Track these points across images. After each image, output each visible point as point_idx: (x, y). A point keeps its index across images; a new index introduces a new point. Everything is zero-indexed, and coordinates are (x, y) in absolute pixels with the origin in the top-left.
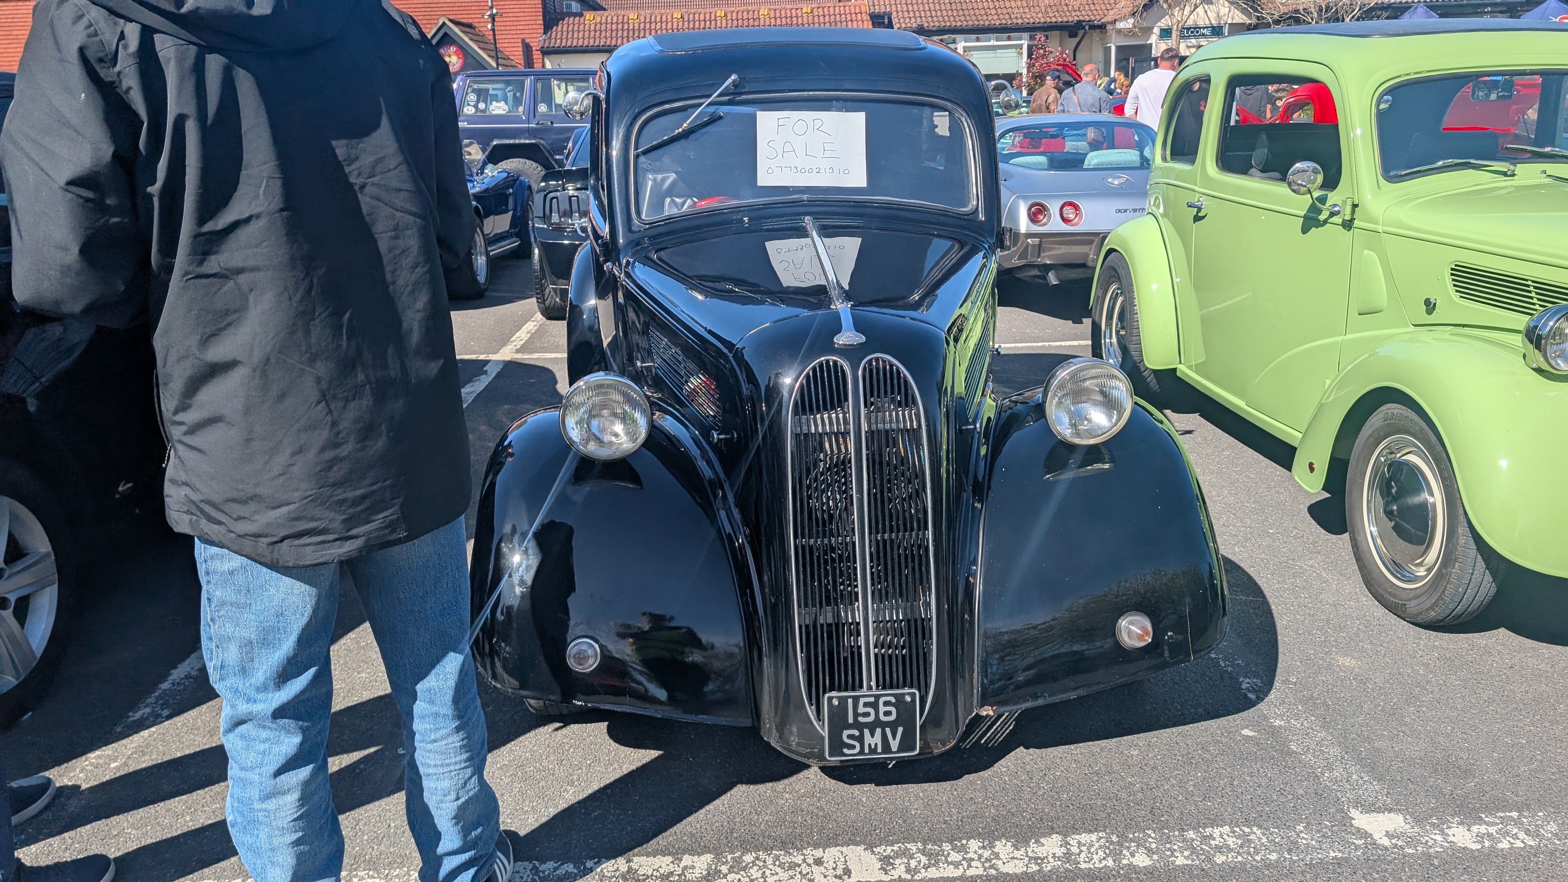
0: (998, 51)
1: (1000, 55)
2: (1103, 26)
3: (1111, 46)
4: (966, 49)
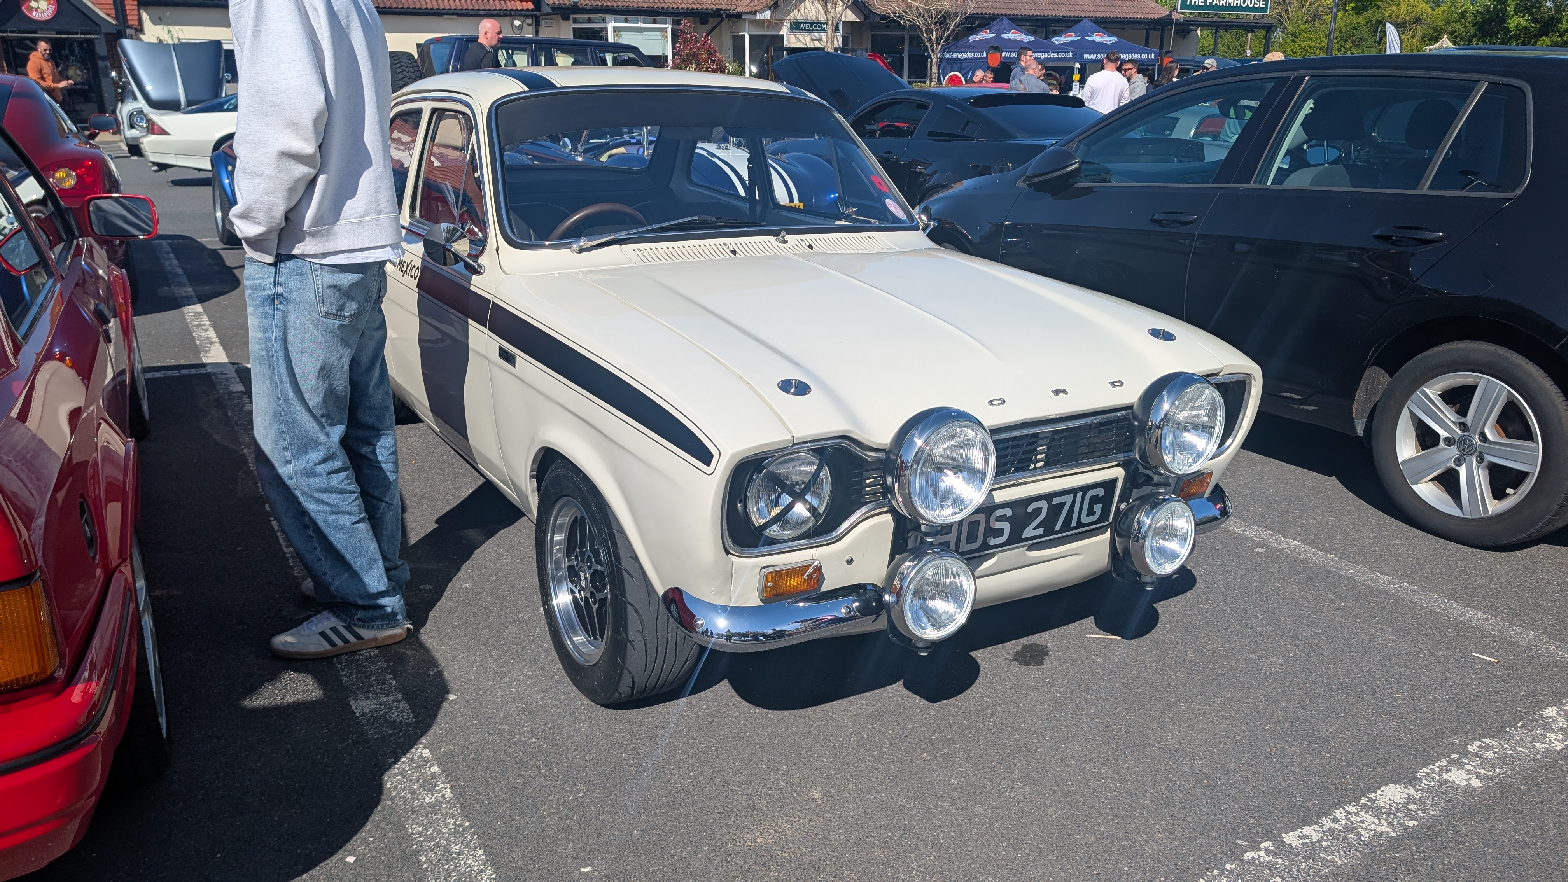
0: (645, 33)
1: (646, 37)
2: (739, 16)
3: (744, 35)
4: (616, 30)
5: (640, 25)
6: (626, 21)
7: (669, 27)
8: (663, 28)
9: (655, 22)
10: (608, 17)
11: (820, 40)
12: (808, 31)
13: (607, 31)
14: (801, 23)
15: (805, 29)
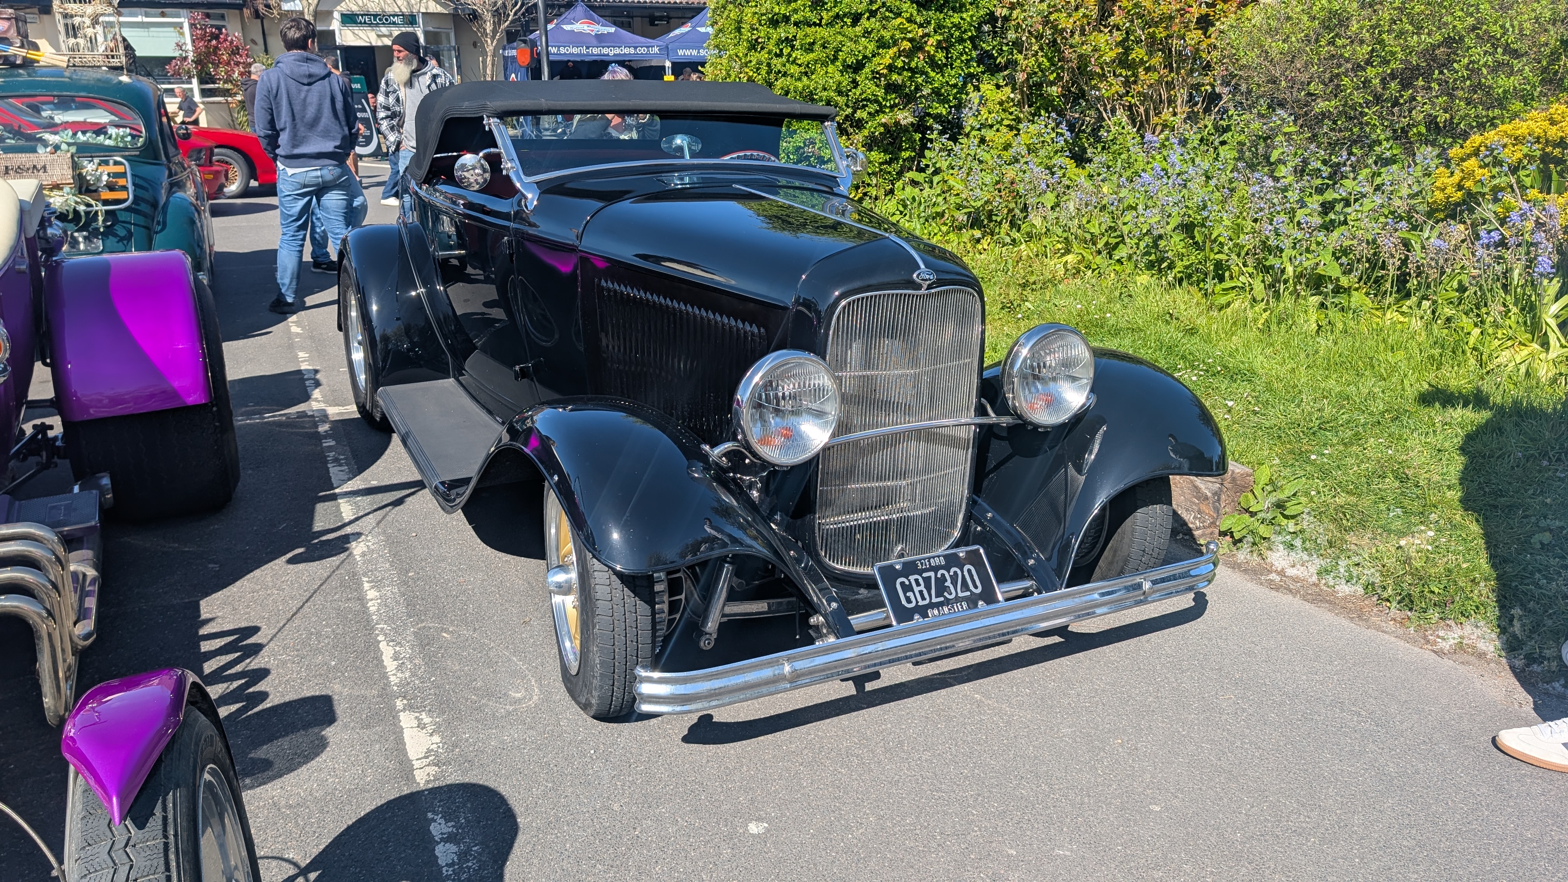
5: (139, 19)
6: (119, 14)
7: (185, 21)
8: (180, 26)
9: (163, 15)
12: (370, 25)
14: (358, 15)
15: (365, 23)
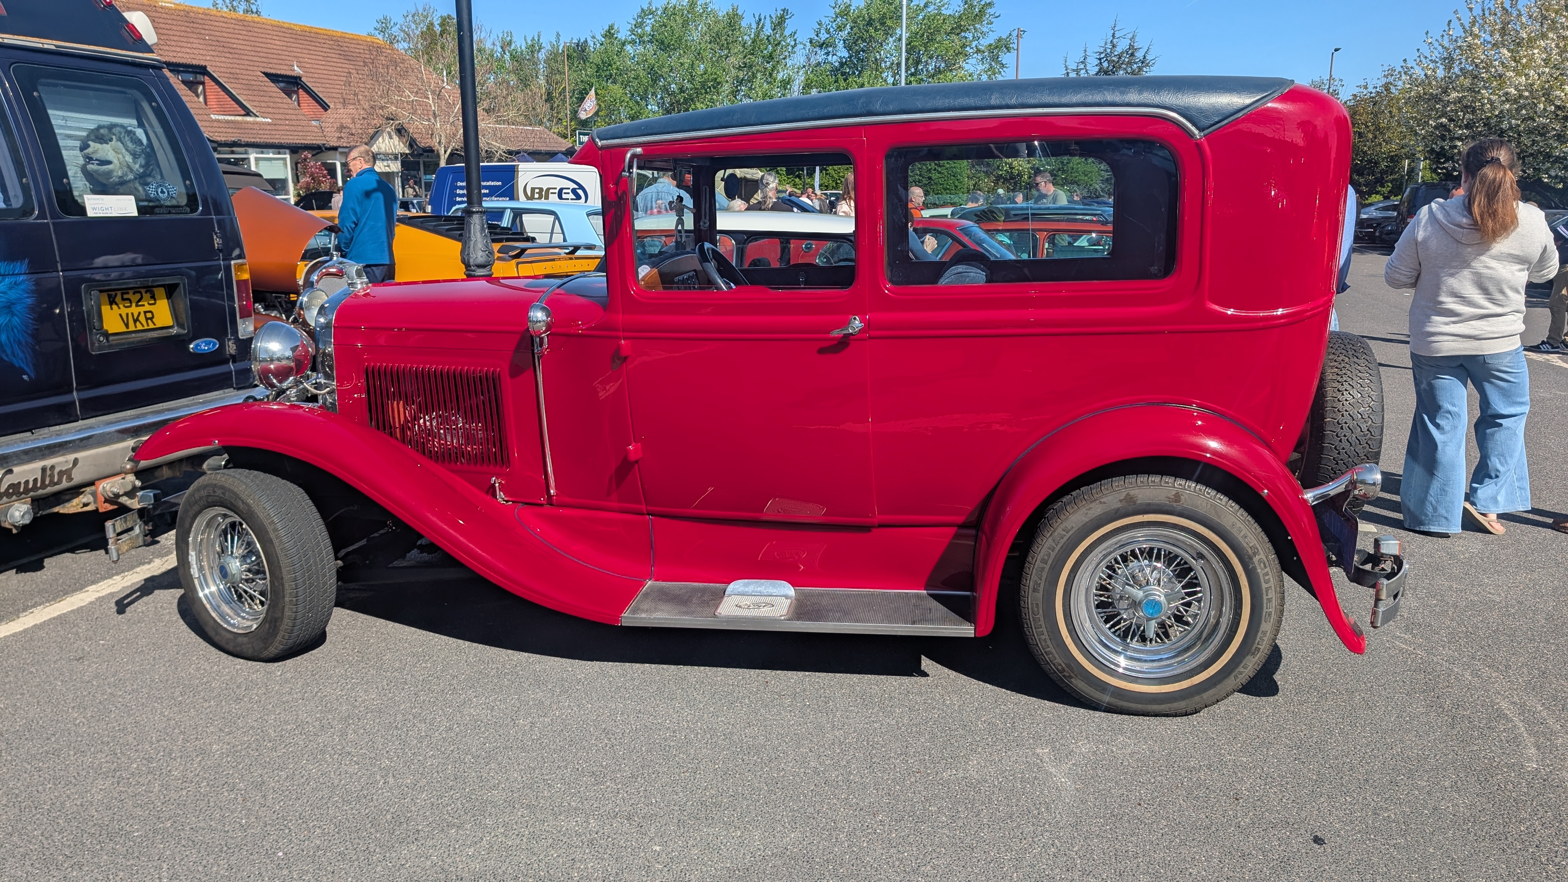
0: (273, 162)
1: (274, 165)
2: (335, 149)
3: (335, 164)
4: (257, 159)
5: (271, 155)
6: (262, 153)
7: (288, 156)
8: (285, 159)
9: (279, 153)
10: (250, 150)
11: (388, 166)
12: (383, 160)
13: (249, 162)
